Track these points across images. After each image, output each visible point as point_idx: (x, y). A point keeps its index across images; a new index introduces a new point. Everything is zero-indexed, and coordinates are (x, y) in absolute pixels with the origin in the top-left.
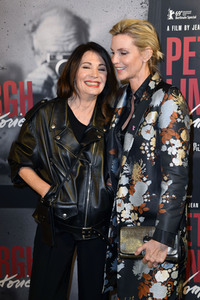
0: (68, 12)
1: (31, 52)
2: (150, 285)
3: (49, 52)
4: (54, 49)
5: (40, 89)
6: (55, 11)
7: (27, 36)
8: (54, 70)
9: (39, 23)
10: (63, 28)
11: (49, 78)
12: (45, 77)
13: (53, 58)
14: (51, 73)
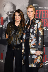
0: (12, 3)
1: (4, 11)
2: (37, 60)
3: (7, 11)
4: (8, 11)
5: (5, 19)
6: (9, 3)
7: (3, 8)
8: (8, 15)
9: (5, 5)
10: (10, 6)
11: (7, 17)
12: (6, 17)
13: (8, 13)
14: (7, 16)
